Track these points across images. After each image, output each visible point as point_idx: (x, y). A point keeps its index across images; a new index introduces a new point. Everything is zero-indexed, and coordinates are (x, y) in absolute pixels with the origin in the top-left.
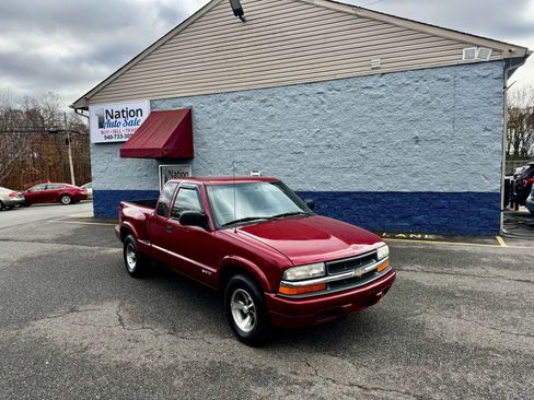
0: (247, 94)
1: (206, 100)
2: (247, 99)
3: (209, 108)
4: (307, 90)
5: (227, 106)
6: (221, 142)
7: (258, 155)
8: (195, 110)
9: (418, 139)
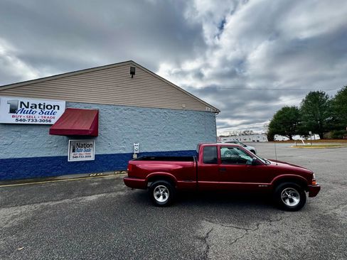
0: (133, 108)
1: (108, 107)
2: (133, 110)
3: (110, 111)
4: (161, 111)
5: (121, 112)
6: (116, 129)
7: (138, 135)
8: (100, 111)
9: (196, 133)
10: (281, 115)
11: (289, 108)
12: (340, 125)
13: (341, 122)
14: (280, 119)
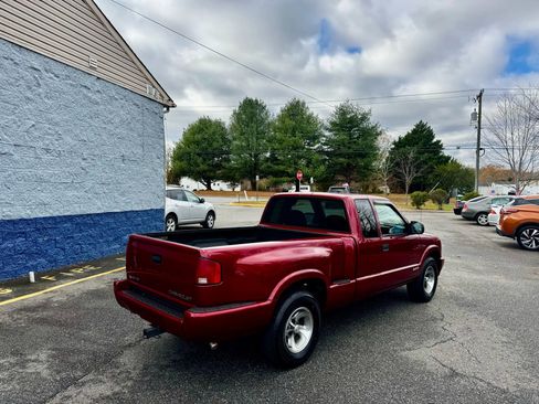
9: (123, 158)
10: (199, 137)
11: (210, 121)
12: (282, 168)
13: (282, 163)
14: (197, 143)
